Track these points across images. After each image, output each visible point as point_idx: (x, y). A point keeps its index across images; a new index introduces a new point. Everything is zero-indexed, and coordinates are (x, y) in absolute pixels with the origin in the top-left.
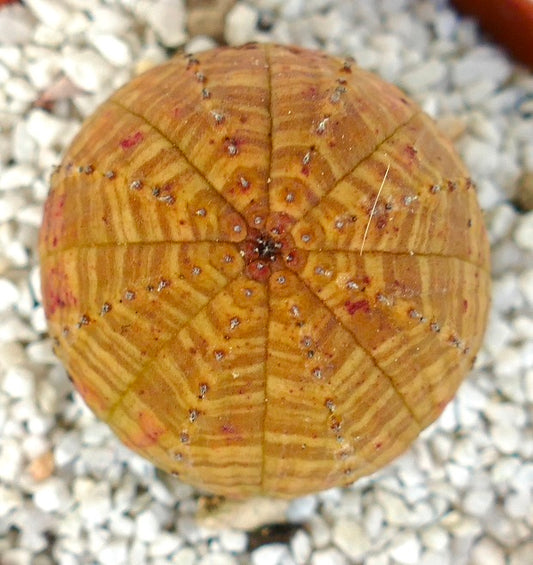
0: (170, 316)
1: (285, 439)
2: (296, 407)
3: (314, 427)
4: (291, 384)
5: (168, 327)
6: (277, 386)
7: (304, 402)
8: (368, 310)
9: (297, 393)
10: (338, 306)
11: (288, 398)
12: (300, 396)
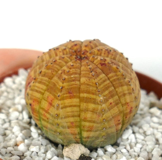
0: (56, 68)
1: (85, 95)
2: (88, 85)
3: (93, 91)
4: (86, 79)
5: (55, 70)
6: (83, 80)
7: (90, 83)
8: (106, 65)
9: (88, 81)
10: (98, 64)
11: (86, 82)
12: (89, 82)
